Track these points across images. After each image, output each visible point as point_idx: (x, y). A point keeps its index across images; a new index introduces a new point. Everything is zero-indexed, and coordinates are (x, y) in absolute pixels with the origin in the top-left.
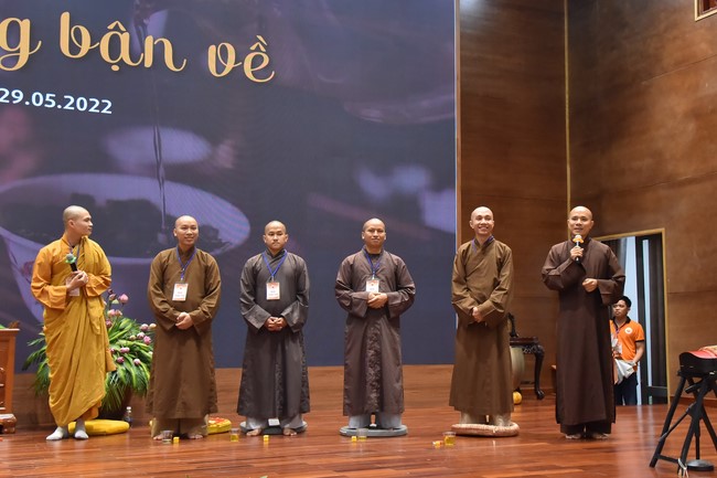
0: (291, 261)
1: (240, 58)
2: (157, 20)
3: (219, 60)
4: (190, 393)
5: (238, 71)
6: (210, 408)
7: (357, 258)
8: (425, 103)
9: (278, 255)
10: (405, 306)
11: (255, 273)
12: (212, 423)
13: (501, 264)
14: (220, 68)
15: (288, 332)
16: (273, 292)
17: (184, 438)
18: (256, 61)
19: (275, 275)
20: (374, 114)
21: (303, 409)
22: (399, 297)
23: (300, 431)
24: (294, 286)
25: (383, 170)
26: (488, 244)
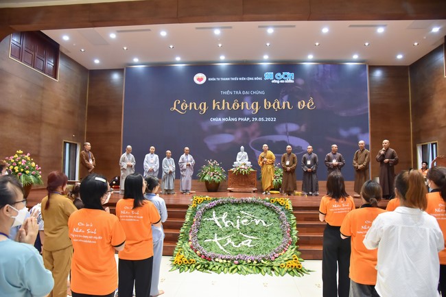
0: (314, 155)
1: (306, 104)
2: (286, 97)
3: (301, 105)
4: (290, 185)
5: (306, 107)
6: (295, 189)
7: (330, 154)
8: (359, 110)
9: (310, 154)
10: (342, 166)
11: (305, 158)
12: (297, 192)
13: (366, 155)
14: (301, 107)
15: (312, 172)
16: (309, 163)
17: (289, 195)
18: (310, 104)
19: (309, 159)
20: (343, 114)
21: (317, 190)
22: (341, 164)
23: (317, 195)
24: (314, 161)
25: (347, 129)
26: (363, 150)
